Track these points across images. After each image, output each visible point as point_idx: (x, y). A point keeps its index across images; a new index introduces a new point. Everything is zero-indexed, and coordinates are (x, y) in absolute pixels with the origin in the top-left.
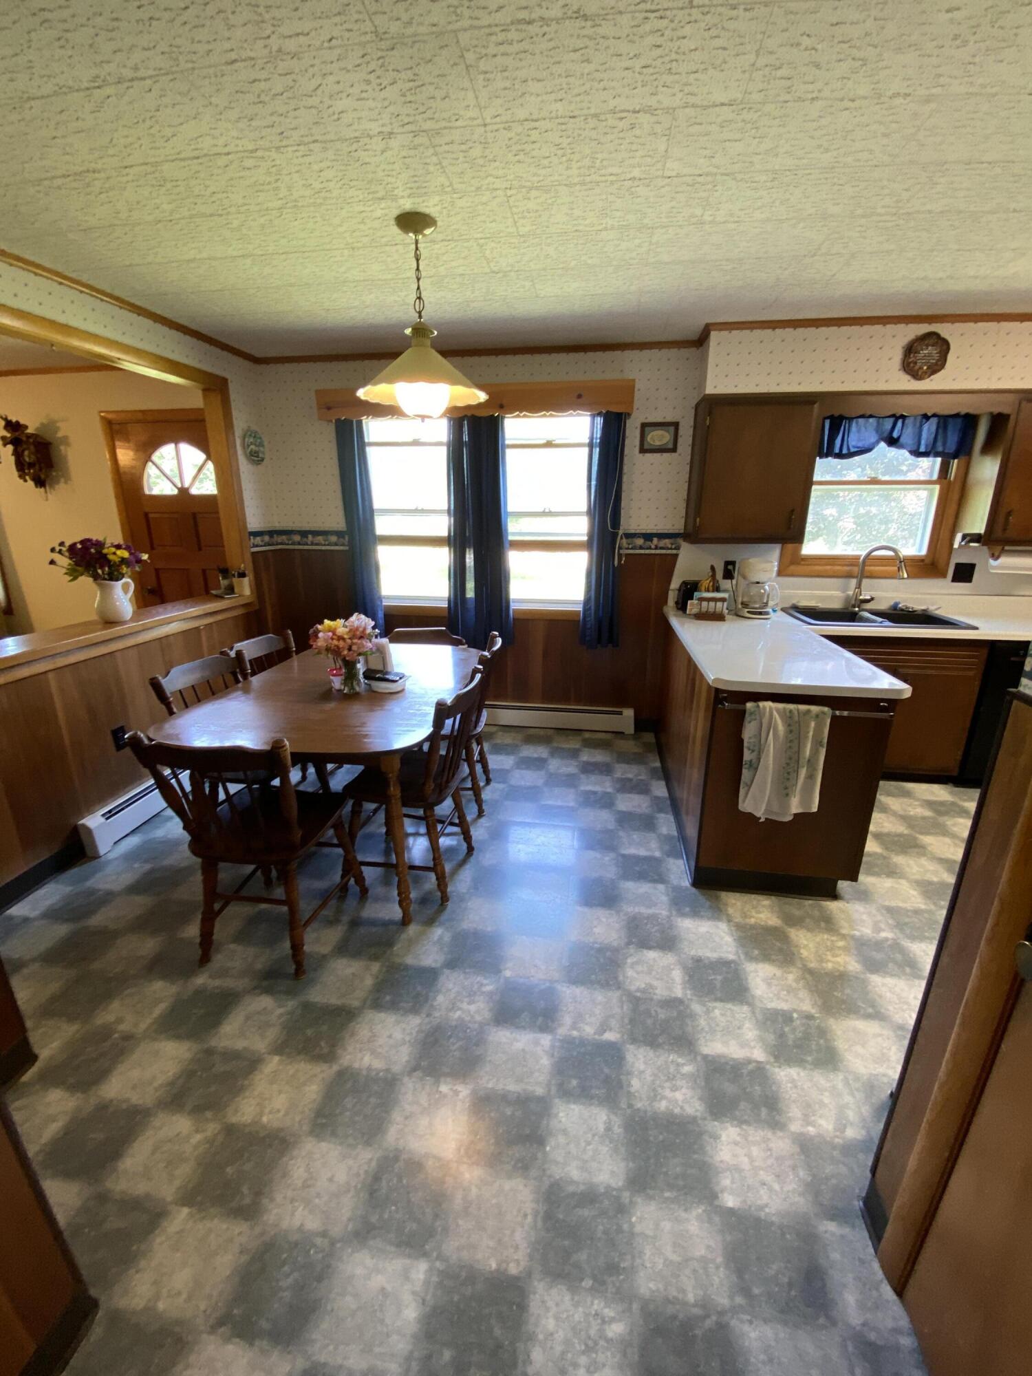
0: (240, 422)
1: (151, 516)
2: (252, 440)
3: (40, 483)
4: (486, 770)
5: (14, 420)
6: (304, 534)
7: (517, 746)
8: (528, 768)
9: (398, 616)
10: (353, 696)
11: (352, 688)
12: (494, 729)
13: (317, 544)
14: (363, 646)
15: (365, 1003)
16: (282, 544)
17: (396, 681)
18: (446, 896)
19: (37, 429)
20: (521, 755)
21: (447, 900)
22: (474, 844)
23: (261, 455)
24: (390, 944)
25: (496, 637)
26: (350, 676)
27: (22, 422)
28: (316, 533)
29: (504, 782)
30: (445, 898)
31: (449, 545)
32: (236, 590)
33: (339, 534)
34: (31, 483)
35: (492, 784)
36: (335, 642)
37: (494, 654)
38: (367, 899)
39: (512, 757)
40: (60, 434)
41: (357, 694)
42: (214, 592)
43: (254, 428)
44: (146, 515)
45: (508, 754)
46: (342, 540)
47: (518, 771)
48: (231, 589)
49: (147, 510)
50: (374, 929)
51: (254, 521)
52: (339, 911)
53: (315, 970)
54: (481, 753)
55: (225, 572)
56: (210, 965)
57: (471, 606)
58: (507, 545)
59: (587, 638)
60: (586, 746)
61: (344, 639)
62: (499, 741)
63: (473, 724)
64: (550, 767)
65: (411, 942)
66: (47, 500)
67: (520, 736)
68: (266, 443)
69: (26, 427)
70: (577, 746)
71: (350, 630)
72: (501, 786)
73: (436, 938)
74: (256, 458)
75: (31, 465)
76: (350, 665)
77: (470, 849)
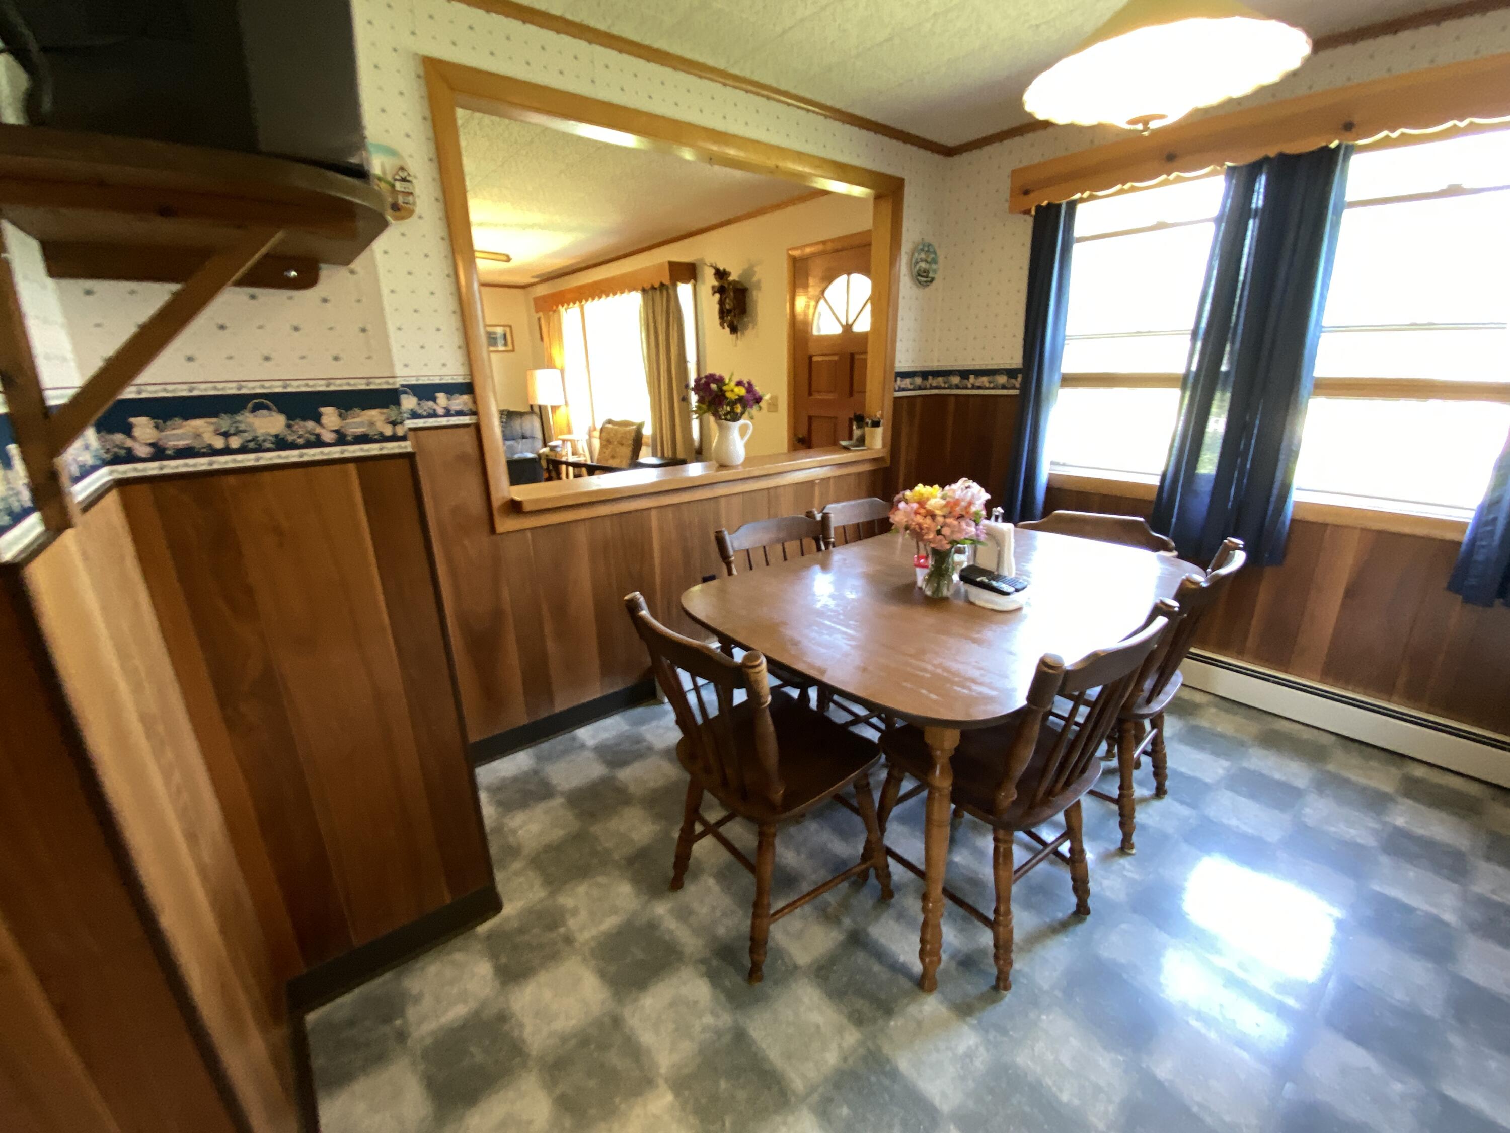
0: (911, 233)
1: (815, 359)
2: (923, 256)
3: (734, 330)
4: (1159, 771)
5: (721, 269)
6: (964, 374)
7: (1242, 744)
8: (1252, 796)
9: (1070, 491)
10: (936, 602)
11: (937, 590)
12: (1198, 698)
13: (979, 388)
14: (961, 530)
15: (808, 1095)
16: (936, 388)
17: (1008, 594)
18: (1006, 979)
19: (740, 276)
20: (1245, 764)
21: (1007, 988)
22: (1091, 903)
23: (931, 275)
24: (887, 1009)
25: (1236, 548)
26: (940, 572)
27: (728, 270)
28: (979, 373)
29: (1192, 805)
30: (1002, 983)
31: (1184, 388)
32: (867, 442)
33: (1011, 373)
34: (727, 330)
35: (1167, 800)
36: (919, 519)
37: (1218, 583)
38: (889, 906)
39: (1226, 764)
40: (755, 279)
41: (945, 599)
42: (844, 443)
43: (929, 239)
44: (810, 357)
45: (1216, 753)
46: (1013, 381)
47: (1229, 794)
48: (861, 441)
49: (812, 352)
50: (876, 968)
51: (904, 360)
52: (845, 905)
53: (776, 983)
54: (1157, 742)
55: (860, 420)
56: (680, 894)
57: (1205, 489)
58: (1306, 385)
59: (1473, 581)
60: (1408, 794)
61: (933, 516)
62: (1204, 723)
63: (1146, 694)
64: (1307, 810)
65: (920, 1029)
66: (736, 346)
67: (1254, 727)
68: (941, 260)
69: (729, 274)
70: (1387, 787)
71: (948, 503)
72: (1185, 811)
73: (961, 1049)
74: (923, 278)
75: (729, 311)
76: (941, 558)
77: (1082, 911)
